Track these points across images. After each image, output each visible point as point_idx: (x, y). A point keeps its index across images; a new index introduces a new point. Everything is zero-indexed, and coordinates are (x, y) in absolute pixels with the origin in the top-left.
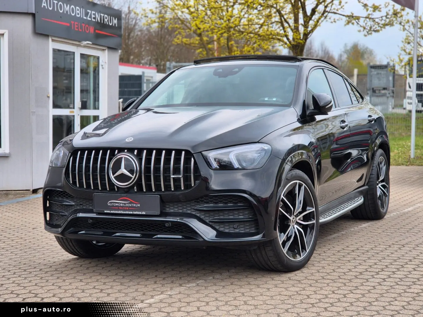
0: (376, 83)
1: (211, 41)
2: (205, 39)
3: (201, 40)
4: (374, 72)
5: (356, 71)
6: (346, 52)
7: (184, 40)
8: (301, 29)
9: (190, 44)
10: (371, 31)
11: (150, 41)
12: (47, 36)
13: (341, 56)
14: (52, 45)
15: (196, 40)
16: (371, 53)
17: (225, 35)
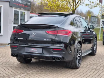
0: (93, 20)
1: (53, 9)
2: (52, 8)
3: (51, 8)
4: (92, 18)
5: (88, 17)
6: (87, 12)
7: (47, 8)
8: (75, 7)
9: (48, 9)
10: (91, 8)
11: (38, 8)
12: (13, 7)
13: (85, 13)
14: (14, 9)
15: (49, 8)
16: (93, 12)
17: (56, 7)
